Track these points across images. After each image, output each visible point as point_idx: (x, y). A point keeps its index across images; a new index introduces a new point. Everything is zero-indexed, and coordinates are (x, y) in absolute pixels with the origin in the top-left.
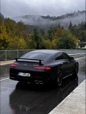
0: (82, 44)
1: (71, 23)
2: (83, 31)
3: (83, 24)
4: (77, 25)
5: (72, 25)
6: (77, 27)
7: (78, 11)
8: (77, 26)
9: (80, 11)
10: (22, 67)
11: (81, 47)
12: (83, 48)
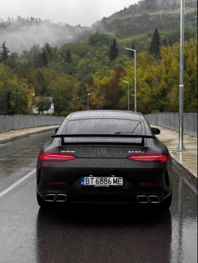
0: (42, 103)
1: (4, 48)
2: (40, 69)
3: (38, 52)
4: (20, 53)
5: (9, 54)
6: (21, 58)
7: (19, 18)
8: (19, 56)
9: (22, 18)
10: (94, 160)
11: (41, 109)
12: (45, 112)
